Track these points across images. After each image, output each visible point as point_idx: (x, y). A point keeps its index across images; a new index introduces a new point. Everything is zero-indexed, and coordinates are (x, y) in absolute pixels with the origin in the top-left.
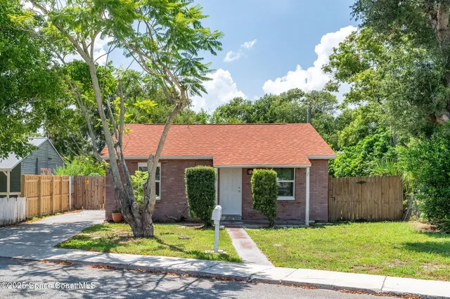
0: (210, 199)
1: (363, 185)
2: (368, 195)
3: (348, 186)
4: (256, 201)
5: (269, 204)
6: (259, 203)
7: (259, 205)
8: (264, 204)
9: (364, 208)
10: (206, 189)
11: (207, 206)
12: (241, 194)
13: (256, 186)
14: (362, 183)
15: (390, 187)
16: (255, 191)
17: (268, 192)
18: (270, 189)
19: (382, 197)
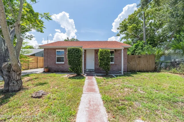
0: (78, 62)
1: (140, 58)
2: (142, 62)
3: (134, 59)
4: (101, 63)
5: (107, 65)
6: (102, 64)
7: (102, 65)
8: (104, 65)
9: (140, 66)
10: (76, 57)
11: (77, 66)
12: (94, 61)
13: (100, 56)
14: (140, 57)
15: (150, 59)
16: (100, 59)
17: (106, 59)
18: (107, 58)
19: (147, 62)
